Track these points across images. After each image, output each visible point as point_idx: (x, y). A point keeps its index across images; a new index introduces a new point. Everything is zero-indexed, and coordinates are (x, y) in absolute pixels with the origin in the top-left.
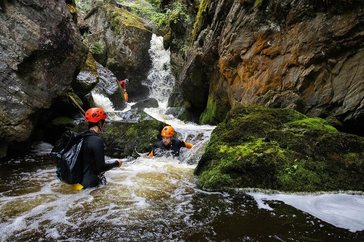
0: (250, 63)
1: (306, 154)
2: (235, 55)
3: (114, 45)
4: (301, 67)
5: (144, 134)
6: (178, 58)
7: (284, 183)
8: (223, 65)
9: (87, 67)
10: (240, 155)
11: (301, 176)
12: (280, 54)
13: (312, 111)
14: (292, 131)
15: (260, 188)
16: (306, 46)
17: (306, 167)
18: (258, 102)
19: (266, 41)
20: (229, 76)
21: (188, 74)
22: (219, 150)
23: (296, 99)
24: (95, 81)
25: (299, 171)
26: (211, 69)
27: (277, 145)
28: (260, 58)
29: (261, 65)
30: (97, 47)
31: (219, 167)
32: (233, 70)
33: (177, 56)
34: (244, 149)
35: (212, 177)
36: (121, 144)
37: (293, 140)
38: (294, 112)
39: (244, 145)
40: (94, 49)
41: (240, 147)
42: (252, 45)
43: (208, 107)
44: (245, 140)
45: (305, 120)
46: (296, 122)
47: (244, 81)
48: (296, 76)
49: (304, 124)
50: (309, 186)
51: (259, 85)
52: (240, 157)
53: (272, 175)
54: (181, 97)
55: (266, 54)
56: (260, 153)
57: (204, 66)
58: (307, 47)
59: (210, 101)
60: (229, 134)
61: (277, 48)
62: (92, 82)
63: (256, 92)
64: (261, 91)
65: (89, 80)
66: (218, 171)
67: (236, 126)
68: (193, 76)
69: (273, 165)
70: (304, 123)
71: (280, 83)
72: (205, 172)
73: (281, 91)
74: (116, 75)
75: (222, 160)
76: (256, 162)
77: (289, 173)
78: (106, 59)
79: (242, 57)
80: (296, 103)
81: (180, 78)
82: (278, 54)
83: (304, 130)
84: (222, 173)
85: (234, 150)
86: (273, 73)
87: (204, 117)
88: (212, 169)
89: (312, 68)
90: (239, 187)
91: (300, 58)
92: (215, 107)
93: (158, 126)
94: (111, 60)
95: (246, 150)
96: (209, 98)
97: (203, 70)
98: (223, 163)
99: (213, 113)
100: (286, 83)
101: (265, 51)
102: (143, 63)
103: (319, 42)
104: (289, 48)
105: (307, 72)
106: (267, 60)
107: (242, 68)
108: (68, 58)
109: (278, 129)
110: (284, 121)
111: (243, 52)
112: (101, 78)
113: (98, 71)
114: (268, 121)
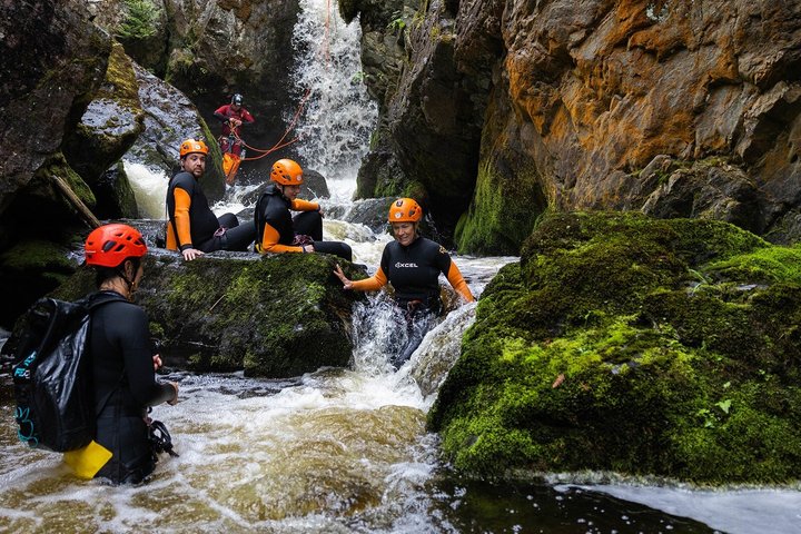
0: (596, 70)
1: (758, 365)
2: (553, 46)
3: (191, 8)
4: (747, 88)
5: (280, 296)
6: (385, 48)
7: (693, 456)
8: (517, 75)
9: (108, 84)
10: (562, 369)
11: (743, 432)
12: (685, 48)
13: (784, 221)
14: (717, 292)
15: (621, 471)
16: (758, 27)
17: (759, 404)
18: (624, 190)
19: (642, 7)
20: (537, 108)
21: (415, 98)
22: (500, 353)
23: (737, 185)
24: (132, 128)
25: (739, 416)
26: (485, 84)
27: (671, 337)
28: (626, 57)
29: (629, 79)
30: (138, 16)
31: (498, 407)
32: (548, 90)
33: (381, 40)
34: (575, 351)
35: (479, 439)
36: (211, 328)
37: (721, 320)
38: (728, 230)
39: (573, 337)
40: (128, 22)
41: (562, 342)
42: (602, 16)
43: (477, 198)
44: (578, 323)
45: (760, 255)
46: (733, 259)
47: (581, 125)
48: (733, 113)
49: (756, 268)
50: (769, 463)
51: (627, 138)
52: (561, 378)
53: (658, 432)
54: (396, 165)
55: (642, 47)
56: (621, 363)
57: (463, 75)
58: (761, 29)
59: (484, 182)
60: (528, 303)
61: (675, 30)
62: (124, 131)
63: (618, 161)
64: (632, 156)
65: (114, 126)
66: (497, 419)
67: (552, 277)
68: (428, 104)
69: (658, 401)
70: (757, 262)
71: (688, 134)
72: (459, 422)
73: (691, 159)
74: (196, 102)
75: (508, 385)
76: (606, 393)
77: (709, 424)
78: (167, 52)
79: (573, 54)
80: (736, 195)
81: (392, 111)
82: (677, 48)
83: (753, 290)
84: (506, 426)
85: (543, 354)
86: (666, 102)
87: (468, 230)
88: (477, 414)
89: (779, 91)
90: (557, 468)
91: (745, 61)
92: (498, 200)
93: (321, 272)
94: (181, 56)
95: (579, 353)
96: (481, 172)
97: (460, 86)
98: (514, 396)
99: (494, 218)
100: (705, 135)
101: (640, 37)
102: (278, 60)
103: (795, 16)
104: (710, 32)
105: (765, 103)
106: (649, 65)
107: (576, 86)
108: (50, 73)
109: (675, 286)
110: (698, 258)
111: (576, 37)
112: (151, 115)
113: (142, 92)
114: (646, 261)
